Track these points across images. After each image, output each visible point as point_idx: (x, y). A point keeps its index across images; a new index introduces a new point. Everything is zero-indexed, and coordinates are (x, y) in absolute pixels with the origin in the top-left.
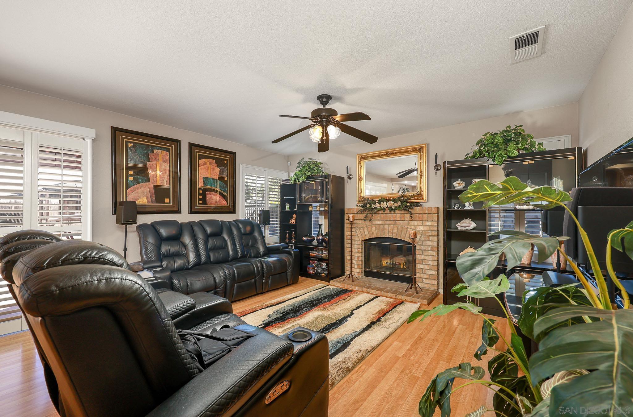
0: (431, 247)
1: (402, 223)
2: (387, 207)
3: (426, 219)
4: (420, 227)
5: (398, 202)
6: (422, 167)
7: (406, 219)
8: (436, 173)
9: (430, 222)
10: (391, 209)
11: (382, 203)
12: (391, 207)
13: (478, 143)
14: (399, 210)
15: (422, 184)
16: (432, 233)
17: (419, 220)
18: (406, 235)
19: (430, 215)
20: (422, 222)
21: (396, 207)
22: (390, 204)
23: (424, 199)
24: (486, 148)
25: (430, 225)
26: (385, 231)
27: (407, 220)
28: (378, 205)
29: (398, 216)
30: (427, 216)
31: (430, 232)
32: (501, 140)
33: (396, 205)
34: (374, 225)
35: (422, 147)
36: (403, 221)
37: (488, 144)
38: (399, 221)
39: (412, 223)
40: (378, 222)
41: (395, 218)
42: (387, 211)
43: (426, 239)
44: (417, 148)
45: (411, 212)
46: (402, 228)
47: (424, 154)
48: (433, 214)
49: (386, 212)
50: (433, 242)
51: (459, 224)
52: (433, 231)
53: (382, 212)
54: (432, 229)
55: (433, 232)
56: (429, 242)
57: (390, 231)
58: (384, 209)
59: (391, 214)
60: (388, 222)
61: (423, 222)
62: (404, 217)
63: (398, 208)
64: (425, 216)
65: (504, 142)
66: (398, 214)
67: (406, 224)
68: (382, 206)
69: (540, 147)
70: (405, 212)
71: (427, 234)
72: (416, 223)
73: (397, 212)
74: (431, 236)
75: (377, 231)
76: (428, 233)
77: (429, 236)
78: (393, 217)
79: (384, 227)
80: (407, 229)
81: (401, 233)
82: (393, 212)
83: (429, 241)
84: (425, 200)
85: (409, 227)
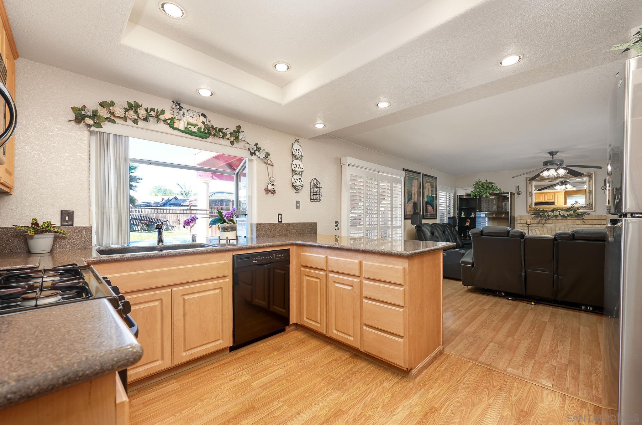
2: (560, 214)
5: (570, 211)
6: (591, 188)
11: (555, 212)
12: (564, 215)
15: (591, 199)
23: (592, 209)
25: (599, 227)
30: (597, 221)
33: (568, 213)
34: (546, 228)
35: (592, 174)
39: (583, 226)
40: (550, 225)
42: (560, 218)
44: (587, 174)
45: (583, 218)
47: (594, 179)
48: (602, 220)
53: (554, 218)
58: (556, 217)
59: (563, 220)
61: (593, 225)
63: (570, 216)
66: (570, 220)
67: (577, 227)
70: (577, 219)
75: (548, 232)
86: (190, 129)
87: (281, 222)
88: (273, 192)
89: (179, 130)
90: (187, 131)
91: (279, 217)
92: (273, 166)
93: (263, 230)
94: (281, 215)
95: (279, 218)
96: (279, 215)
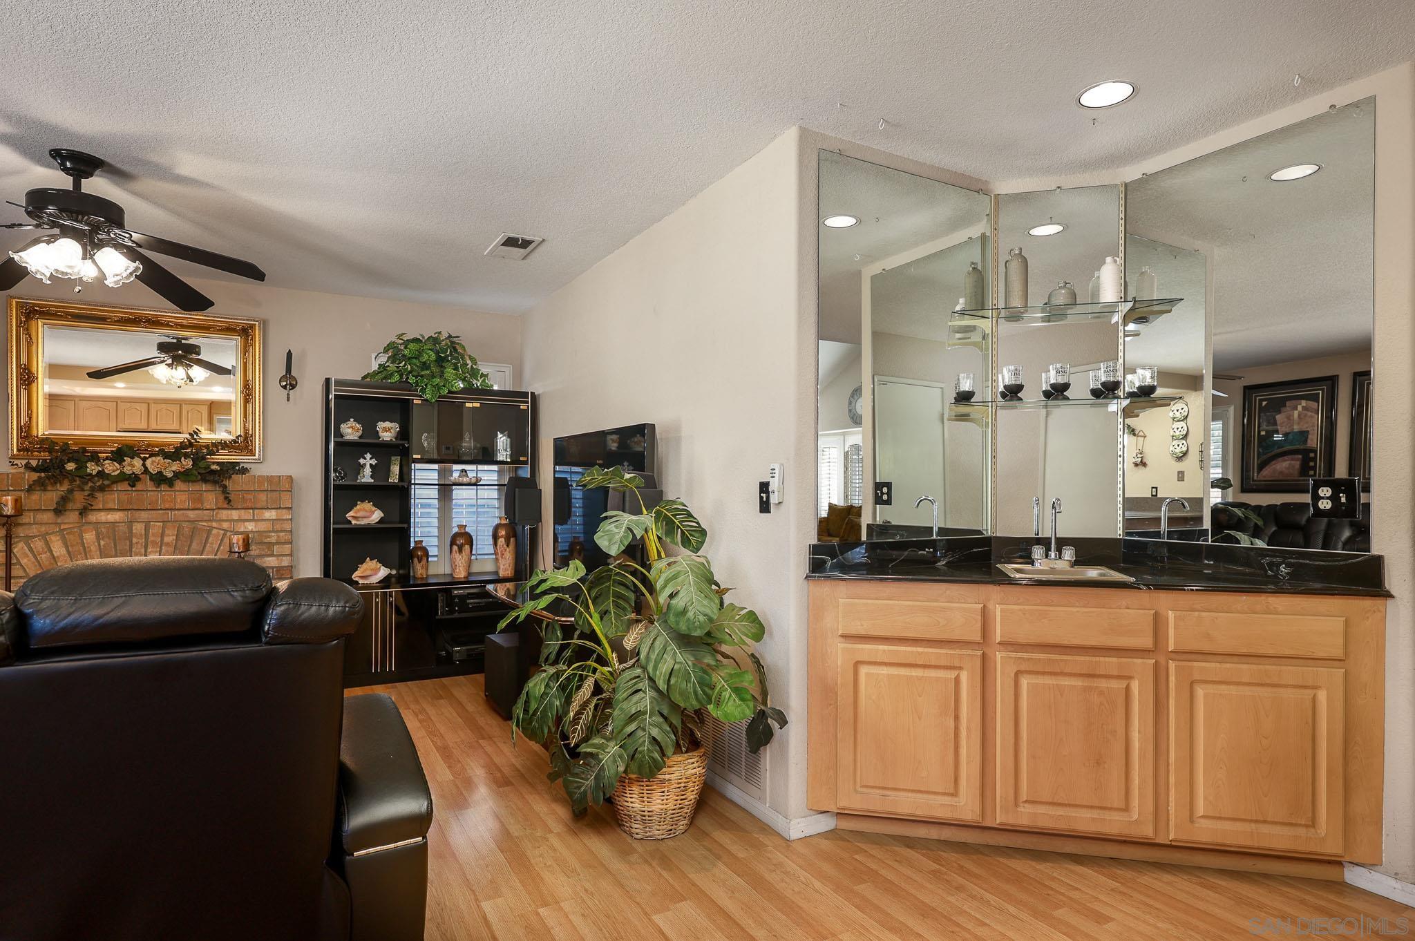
0: (277, 571)
1: (192, 516)
2: (146, 471)
3: (263, 504)
4: (247, 524)
5: (183, 458)
6: (250, 377)
7: (205, 505)
8: (288, 395)
9: (273, 511)
10: (159, 479)
11: (127, 460)
12: (160, 473)
13: (386, 351)
14: (184, 481)
15: (250, 418)
16: (278, 537)
17: (245, 506)
18: (205, 546)
19: (274, 493)
20: (251, 511)
21: (177, 475)
22: (154, 464)
23: (255, 455)
24: (409, 367)
25: (274, 518)
26: (134, 540)
27: (208, 507)
28: (111, 468)
29: (184, 496)
30: (267, 497)
31: (273, 534)
32: (433, 356)
33: (175, 467)
34: (91, 527)
35: (252, 327)
36: (197, 512)
37: (409, 358)
38: (185, 512)
39: (224, 514)
40: (109, 516)
41: (171, 502)
42: (145, 484)
43: (263, 553)
44: (238, 324)
45: (225, 487)
46: (194, 528)
47: (257, 345)
48: (282, 492)
49: (139, 486)
50: (280, 558)
51: (351, 513)
52: (281, 531)
53: (124, 486)
54: (278, 527)
55: (282, 534)
56: (270, 558)
57: (151, 538)
58: (133, 480)
59: (156, 493)
60: (144, 515)
61: (256, 511)
62: (200, 500)
63: (184, 476)
64: (263, 497)
65: (436, 361)
66: (182, 493)
67: (206, 518)
68: (128, 470)
69: (484, 381)
70: (204, 487)
71: (266, 541)
72: (235, 514)
73: (179, 485)
74: (277, 543)
75: (102, 543)
76: (269, 537)
77: (270, 545)
78: (163, 501)
79: (130, 529)
80: (209, 532)
81: (191, 542)
82: (163, 487)
83: (272, 555)
84: (257, 457)
85: (214, 524)
87: (1156, 495)
88: (1144, 464)
94: (1156, 488)
96: (1153, 488)
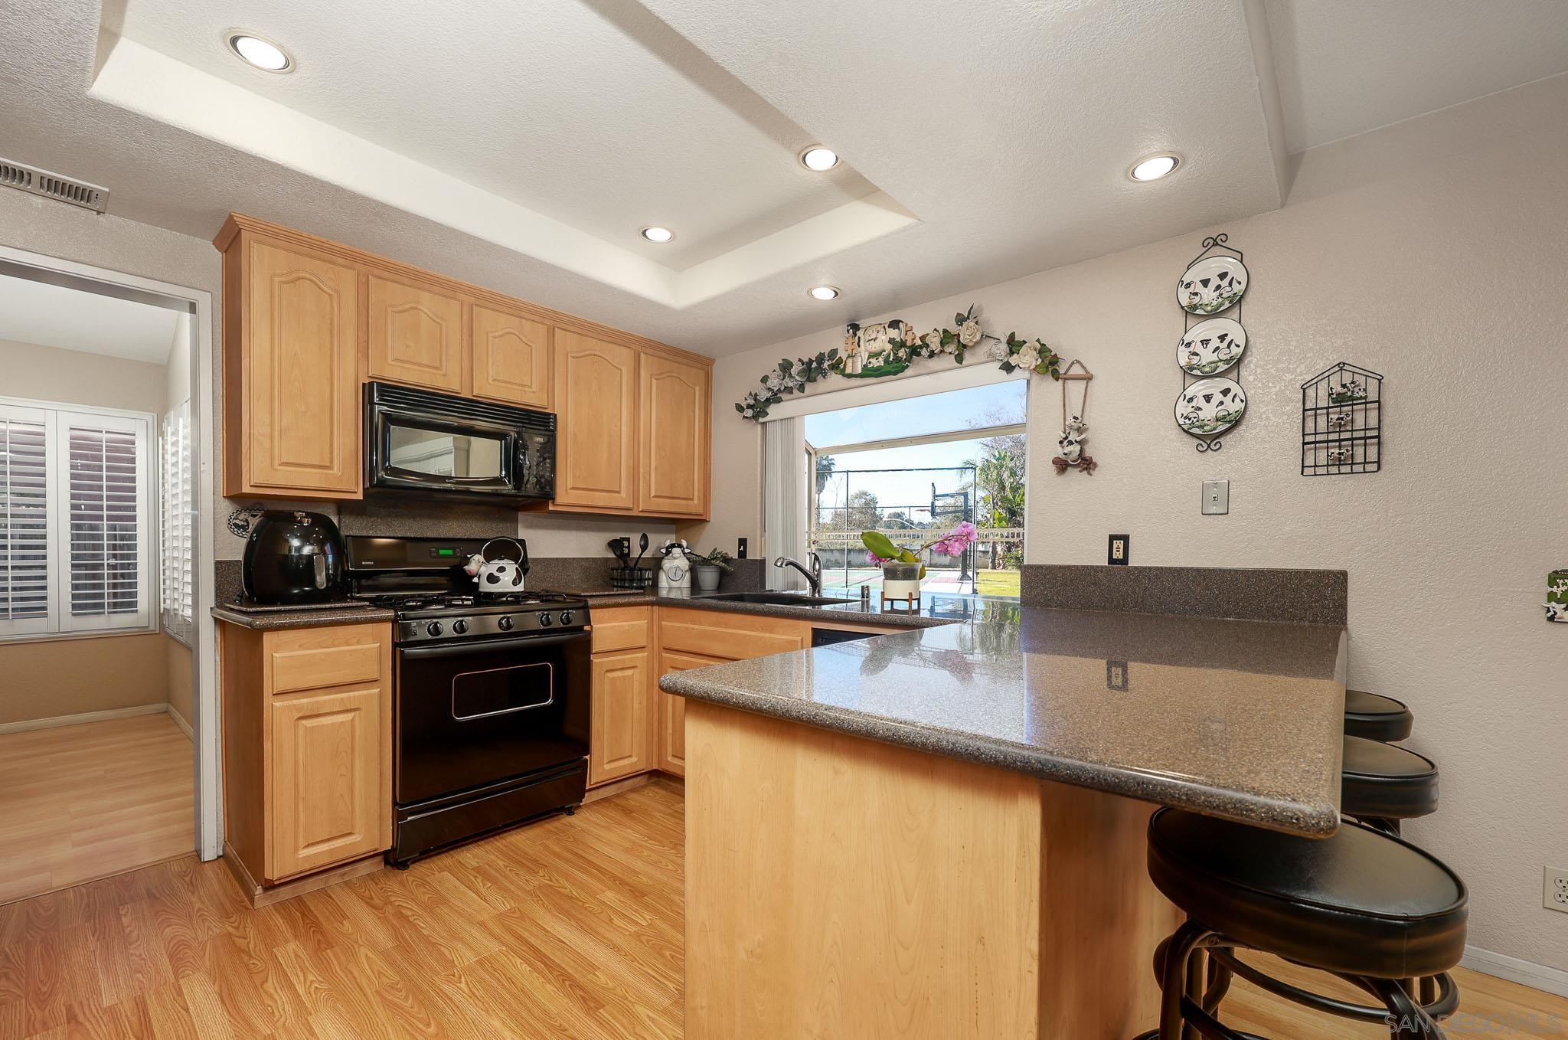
86: (871, 365)
89: (856, 376)
90: (868, 373)
91: (1115, 546)
92: (1089, 378)
93: (1043, 585)
95: (1115, 550)
